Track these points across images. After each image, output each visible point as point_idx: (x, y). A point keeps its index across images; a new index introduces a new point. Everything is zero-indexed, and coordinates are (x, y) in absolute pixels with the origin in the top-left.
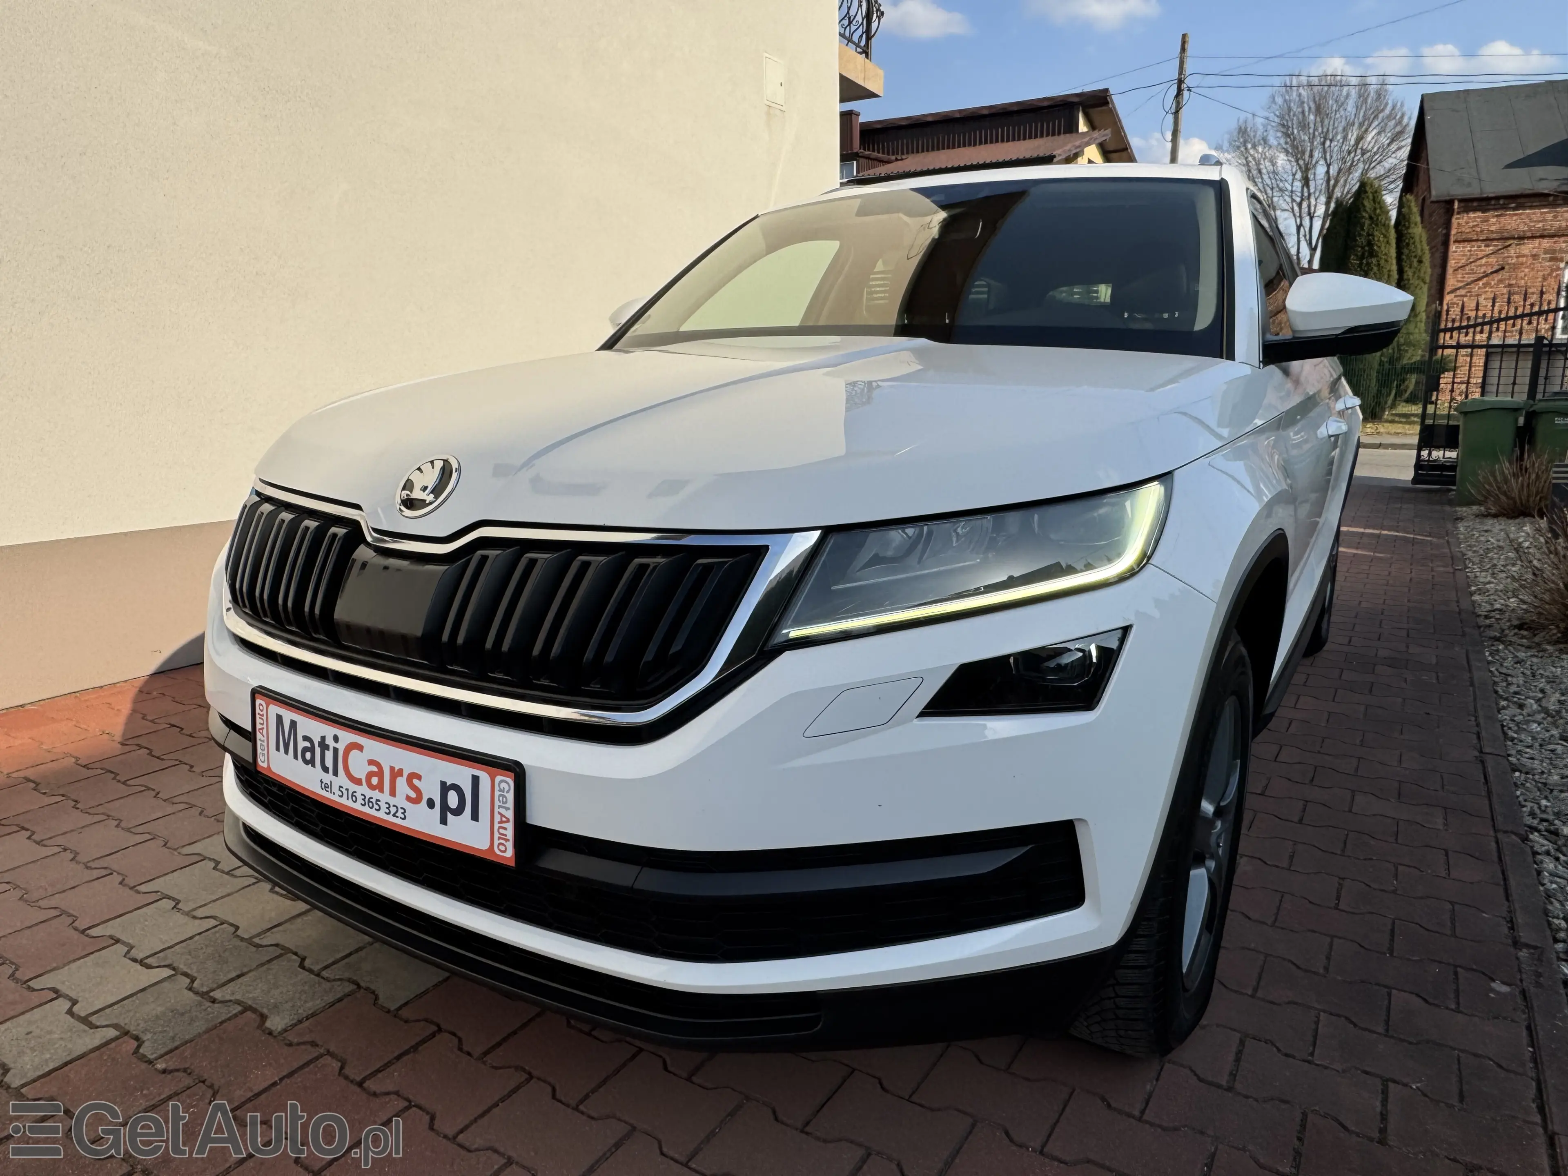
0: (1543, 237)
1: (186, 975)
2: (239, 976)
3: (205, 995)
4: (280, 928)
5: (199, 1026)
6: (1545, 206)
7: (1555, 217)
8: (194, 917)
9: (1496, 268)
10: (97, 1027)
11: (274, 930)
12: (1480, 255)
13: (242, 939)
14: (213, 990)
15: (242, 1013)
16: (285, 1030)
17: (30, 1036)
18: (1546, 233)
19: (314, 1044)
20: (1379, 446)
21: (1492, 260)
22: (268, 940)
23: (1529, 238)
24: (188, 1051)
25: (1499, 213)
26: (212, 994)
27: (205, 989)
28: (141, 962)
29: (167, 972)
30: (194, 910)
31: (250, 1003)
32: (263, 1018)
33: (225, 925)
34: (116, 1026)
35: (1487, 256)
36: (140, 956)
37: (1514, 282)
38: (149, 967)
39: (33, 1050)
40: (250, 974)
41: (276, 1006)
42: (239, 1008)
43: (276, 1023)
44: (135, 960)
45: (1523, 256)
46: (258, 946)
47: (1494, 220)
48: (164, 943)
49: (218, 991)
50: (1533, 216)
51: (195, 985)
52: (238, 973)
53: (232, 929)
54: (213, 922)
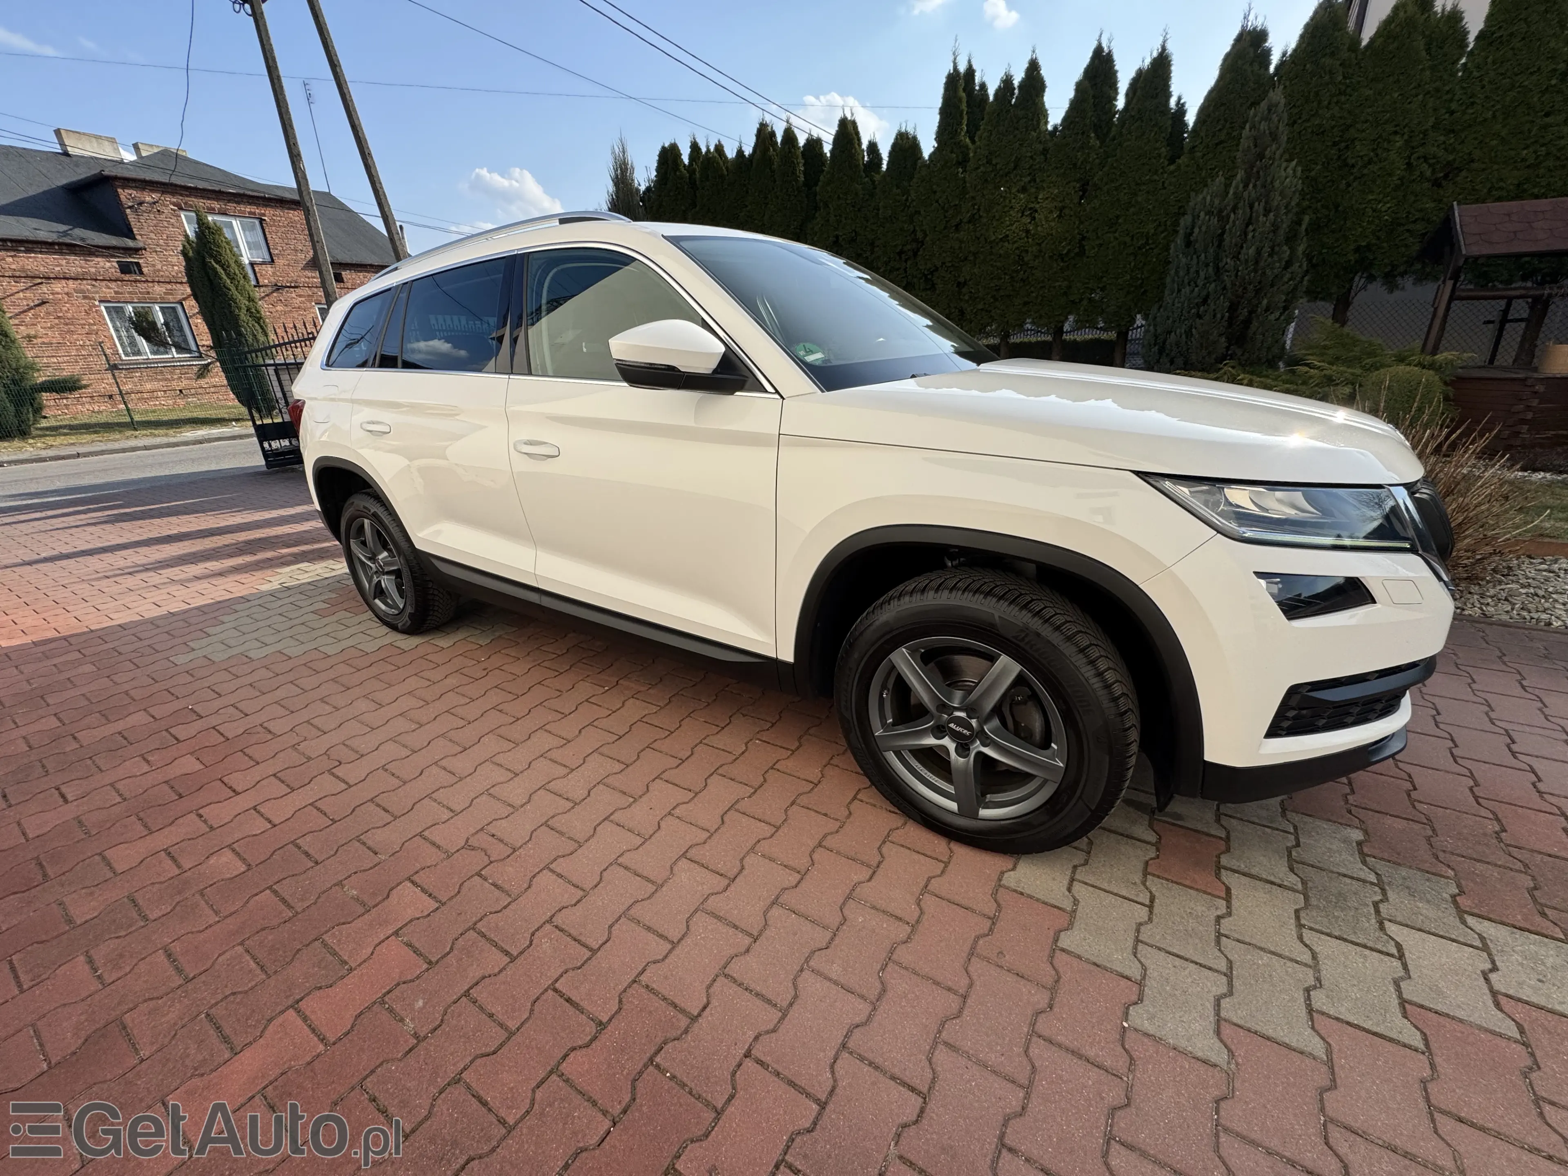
0: (65, 278)
1: (1377, 911)
2: (1345, 876)
3: (1380, 885)
4: (1272, 878)
5: (1404, 872)
6: (55, 253)
7: (67, 263)
8: (1314, 956)
9: (37, 302)
10: (1479, 934)
11: (1277, 881)
12: (15, 290)
13: (1307, 898)
14: (1372, 883)
15: (1369, 856)
16: (1357, 828)
17: (1541, 977)
18: (68, 276)
19: (1350, 812)
20: (78, 455)
21: (28, 294)
22: (1292, 880)
23: (54, 278)
24: (1426, 866)
25: (13, 253)
26: (1376, 881)
27: (1377, 889)
28: (1401, 957)
29: (1391, 928)
30: (1306, 965)
31: (1357, 856)
32: (1359, 844)
33: (1303, 922)
34: (1464, 922)
35: (22, 291)
36: (1397, 963)
37: (61, 314)
38: (1399, 946)
39: (1543, 964)
40: (1335, 870)
41: (1344, 842)
42: (1368, 859)
43: (1357, 835)
44: (1405, 967)
45: (58, 294)
46: (1304, 883)
47: (11, 259)
48: (1365, 957)
49: (1368, 879)
50: (48, 261)
51: (1378, 898)
52: (1341, 878)
53: (1302, 914)
54: (1307, 934)
